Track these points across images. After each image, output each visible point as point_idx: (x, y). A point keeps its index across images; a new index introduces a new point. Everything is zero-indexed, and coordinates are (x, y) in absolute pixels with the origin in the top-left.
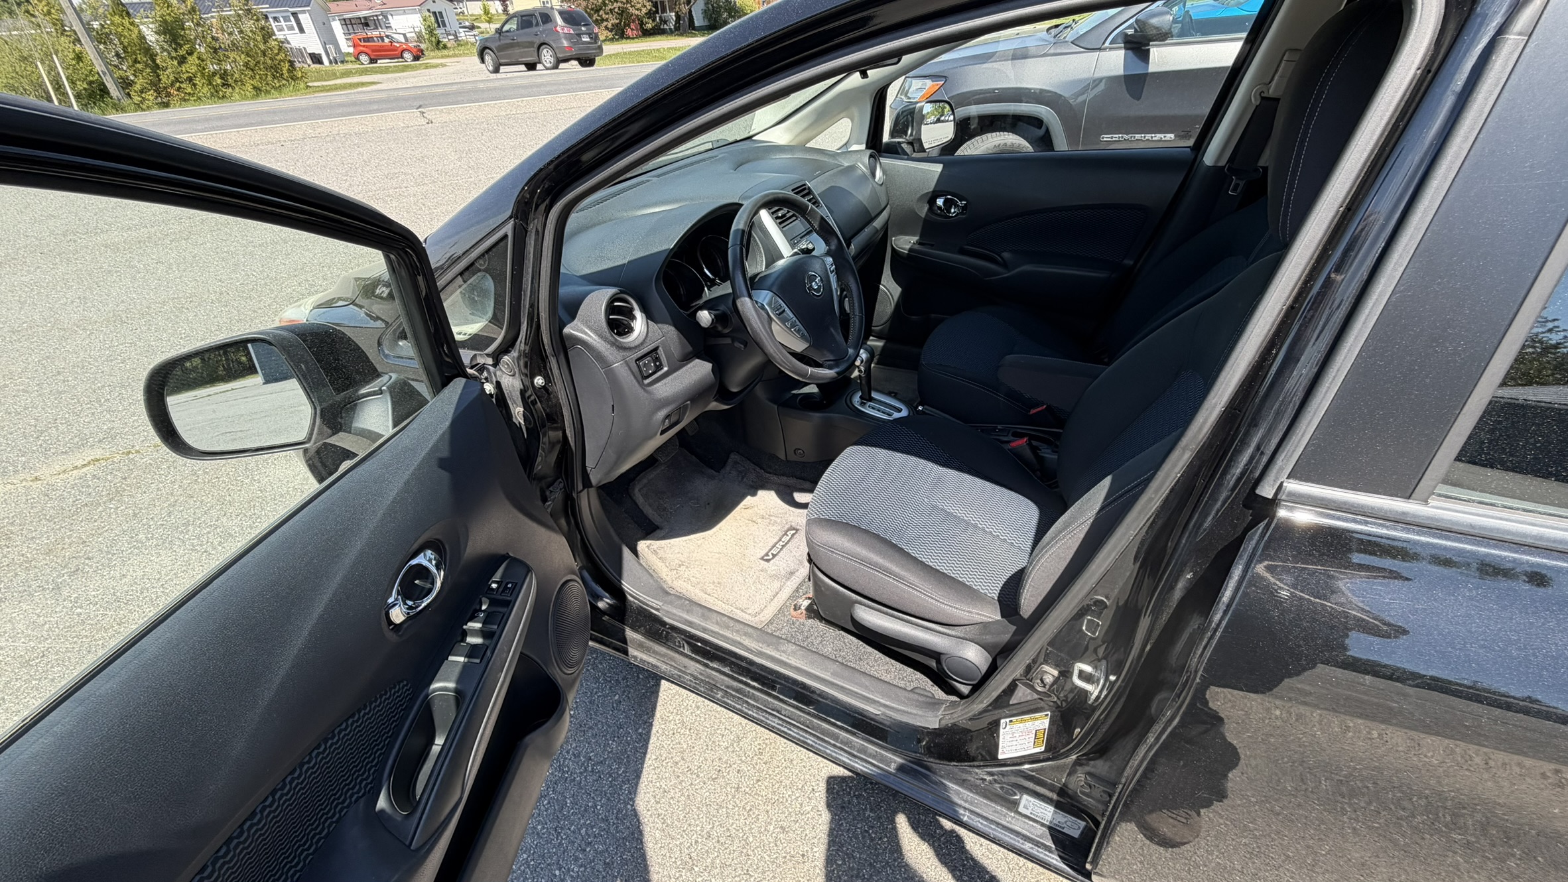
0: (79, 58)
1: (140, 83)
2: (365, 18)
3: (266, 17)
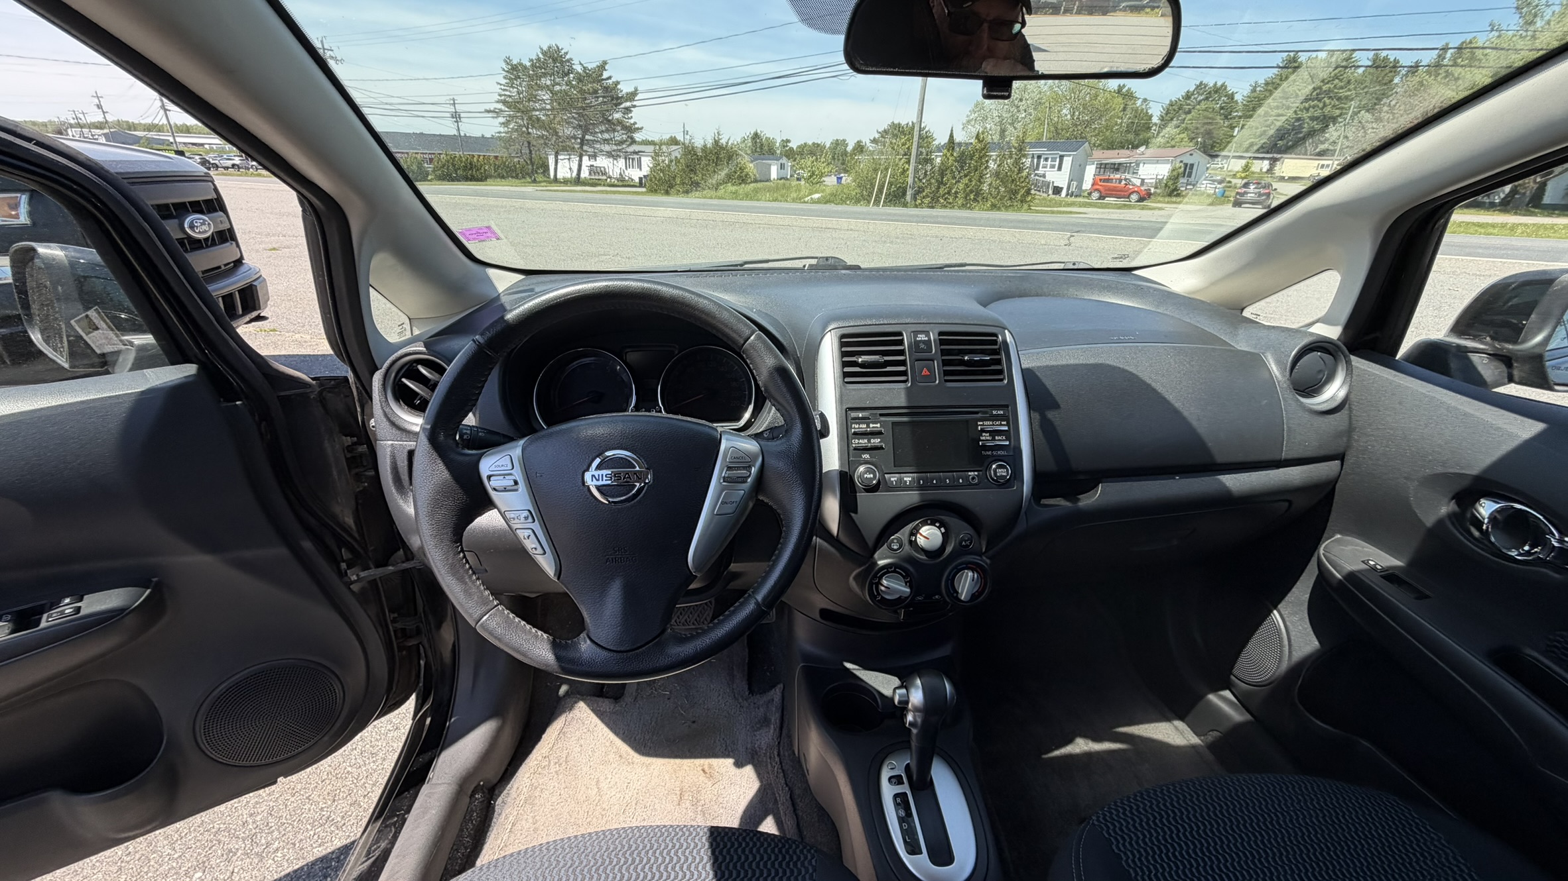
0: (903, 172)
1: (927, 191)
2: (1120, 164)
3: (1039, 157)
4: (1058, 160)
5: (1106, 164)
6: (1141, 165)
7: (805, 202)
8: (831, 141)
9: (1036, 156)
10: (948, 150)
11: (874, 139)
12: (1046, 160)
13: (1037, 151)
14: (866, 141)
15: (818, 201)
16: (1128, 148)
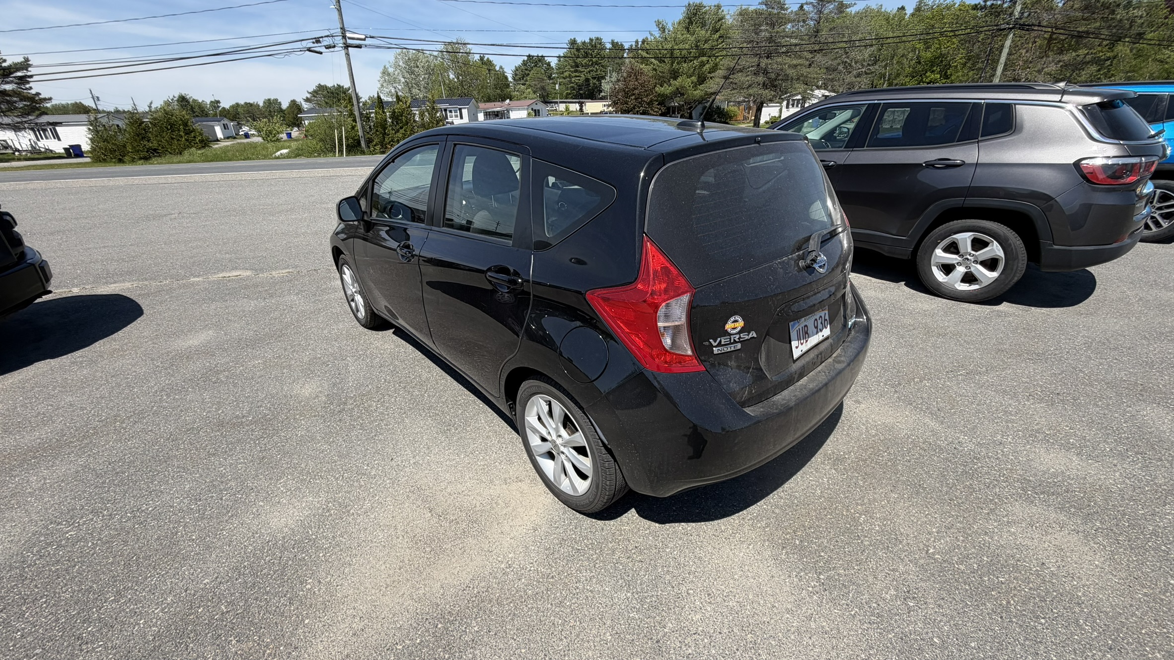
0: (353, 128)
1: (376, 141)
2: (497, 112)
3: (445, 110)
4: (458, 111)
5: (489, 112)
6: (510, 112)
7: (278, 158)
8: (263, 100)
9: (443, 110)
10: (380, 109)
11: (307, 98)
12: (451, 112)
13: (443, 106)
14: (300, 100)
15: (288, 156)
16: (499, 101)
